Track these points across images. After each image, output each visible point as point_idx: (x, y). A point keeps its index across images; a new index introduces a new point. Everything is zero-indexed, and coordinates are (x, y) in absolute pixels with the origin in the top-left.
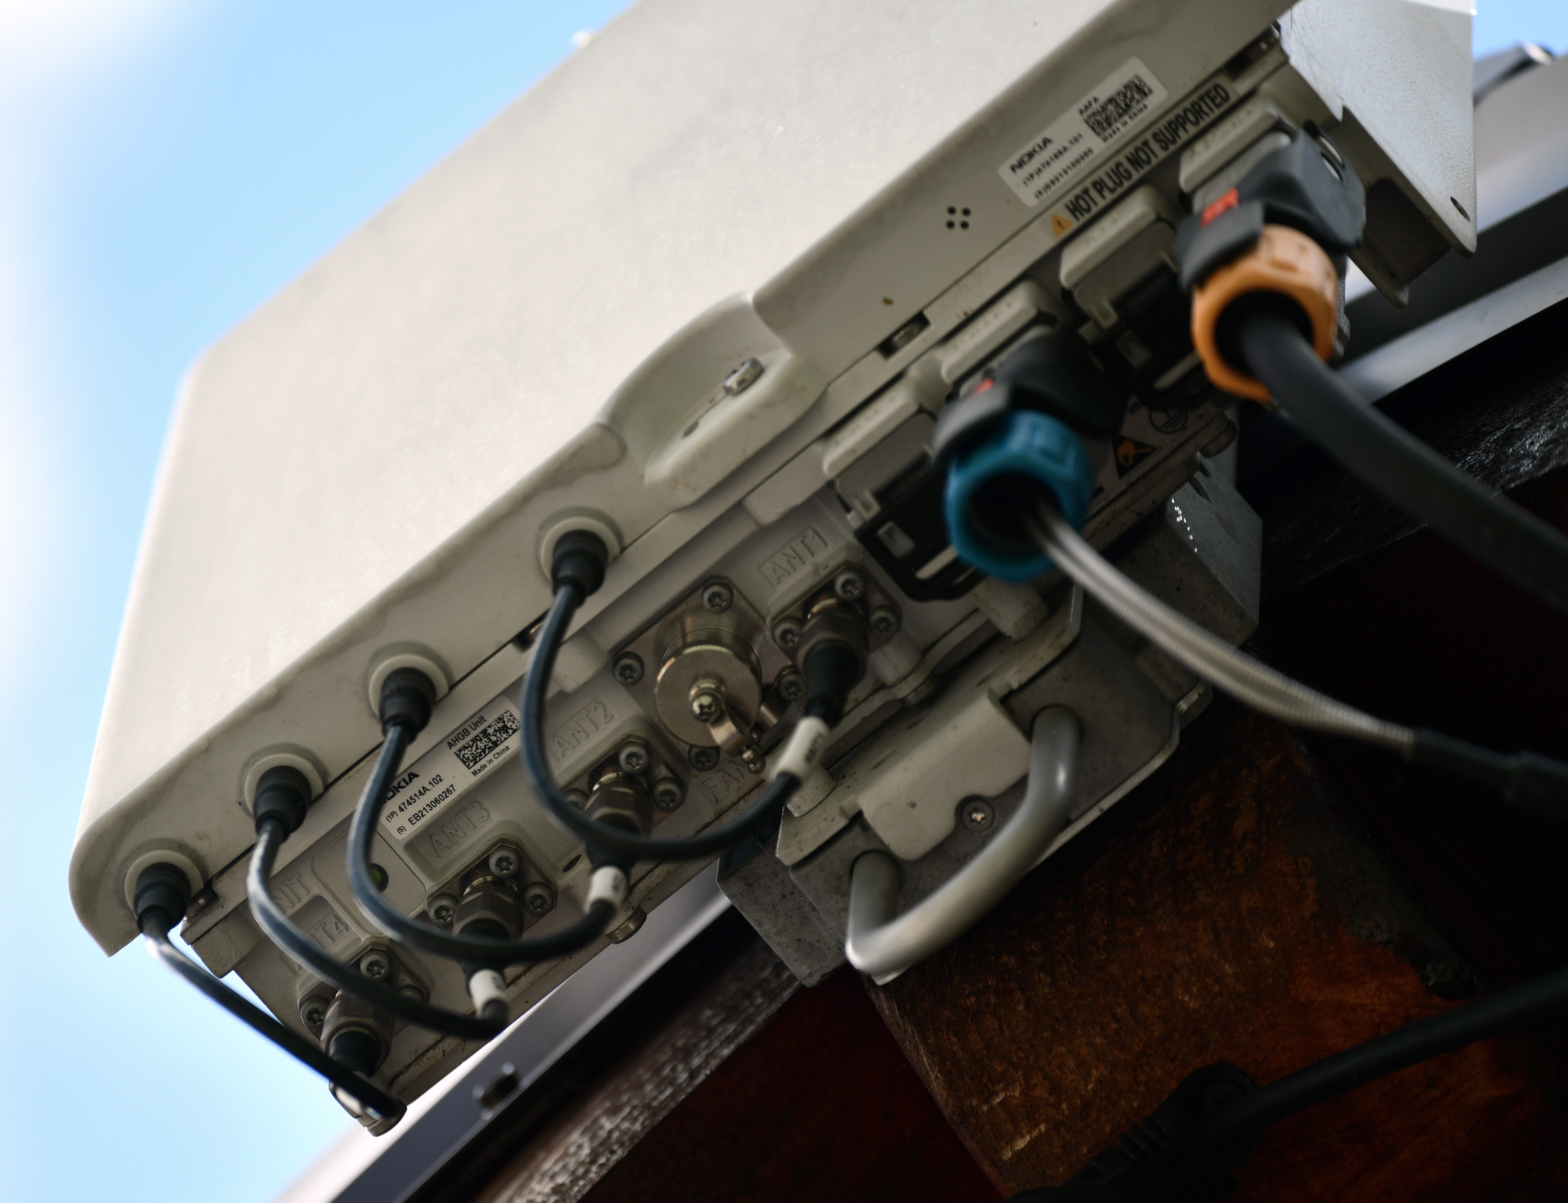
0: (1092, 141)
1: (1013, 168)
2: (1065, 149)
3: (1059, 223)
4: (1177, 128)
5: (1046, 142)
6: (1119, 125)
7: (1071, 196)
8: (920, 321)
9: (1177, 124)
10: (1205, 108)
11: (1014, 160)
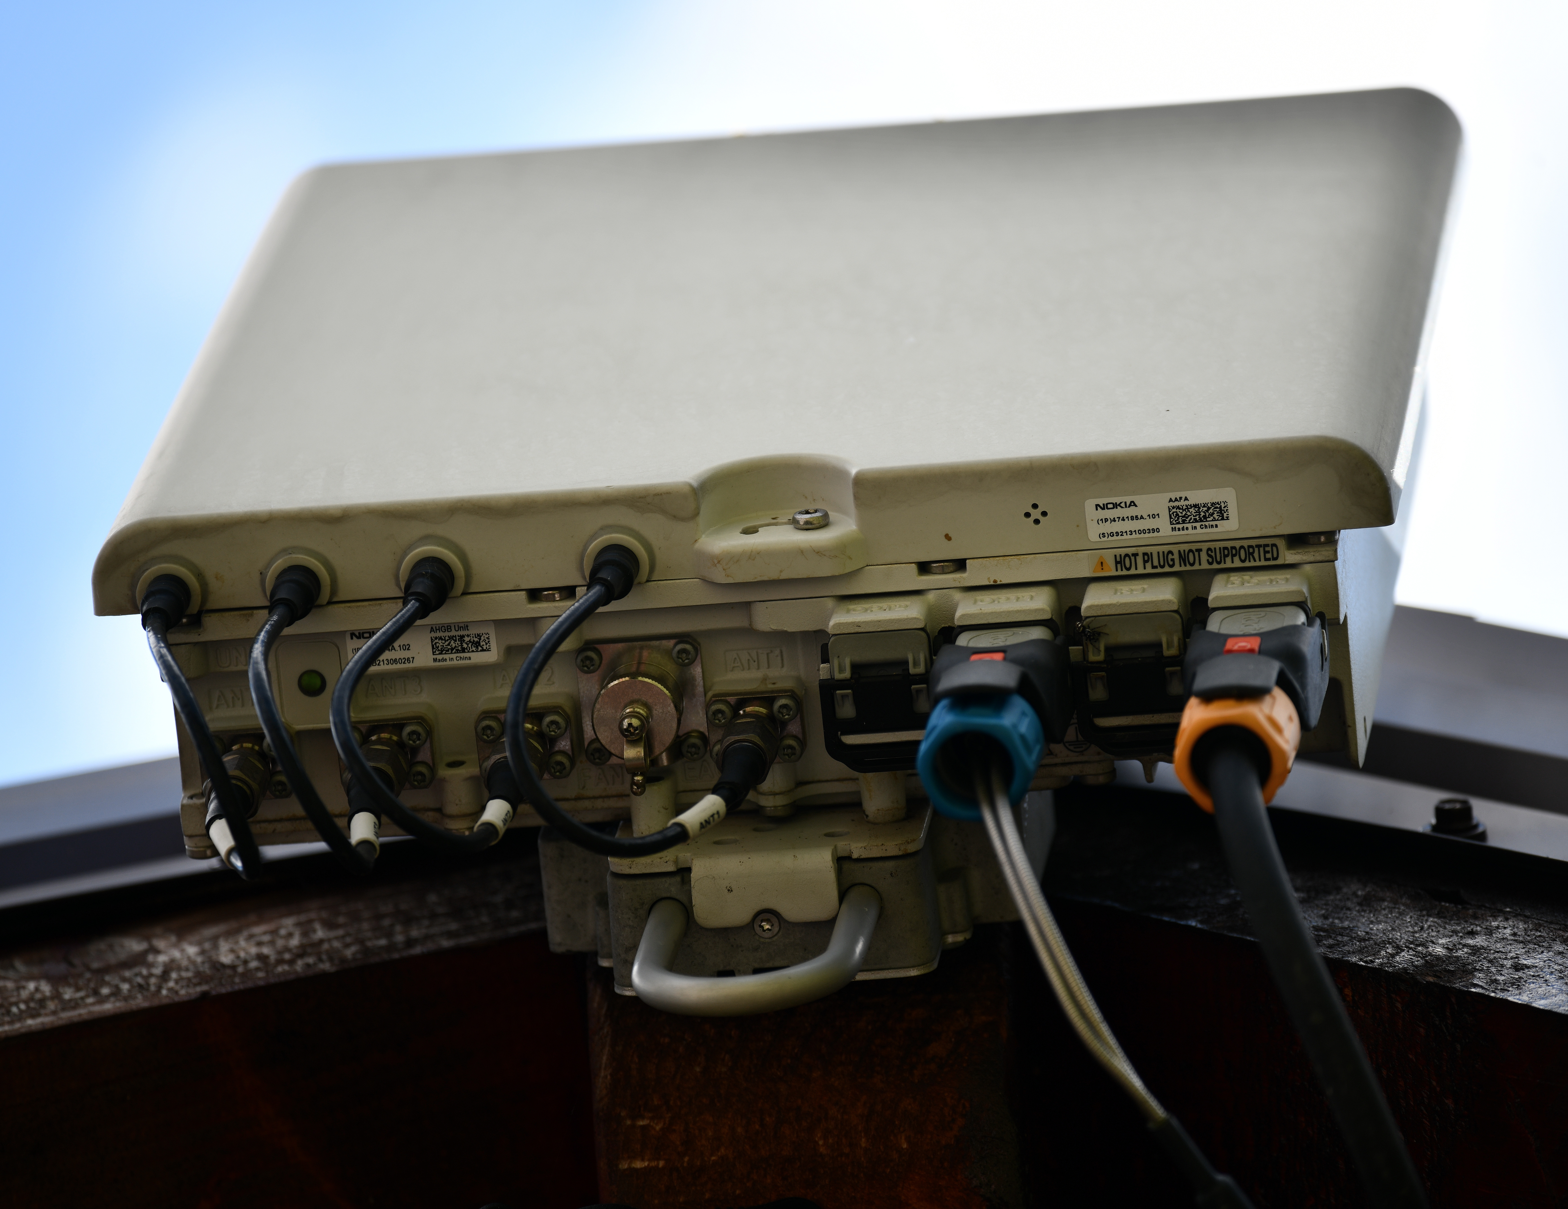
0: (1164, 524)
1: (1097, 506)
2: (1142, 517)
3: (1102, 563)
4: (1227, 556)
5: (1133, 504)
6: (1189, 526)
7: (1123, 551)
8: (960, 565)
9: (1230, 552)
10: (1256, 555)
11: (1101, 502)
